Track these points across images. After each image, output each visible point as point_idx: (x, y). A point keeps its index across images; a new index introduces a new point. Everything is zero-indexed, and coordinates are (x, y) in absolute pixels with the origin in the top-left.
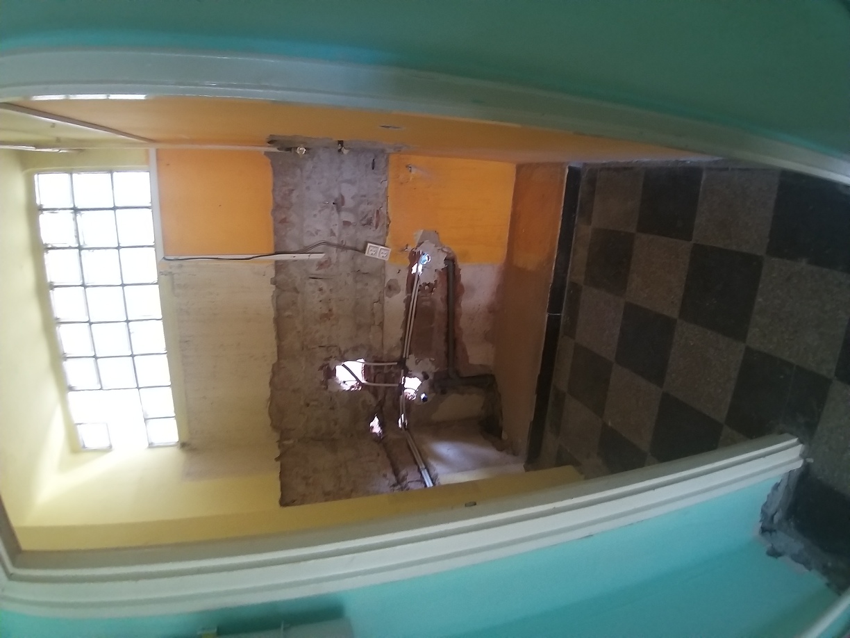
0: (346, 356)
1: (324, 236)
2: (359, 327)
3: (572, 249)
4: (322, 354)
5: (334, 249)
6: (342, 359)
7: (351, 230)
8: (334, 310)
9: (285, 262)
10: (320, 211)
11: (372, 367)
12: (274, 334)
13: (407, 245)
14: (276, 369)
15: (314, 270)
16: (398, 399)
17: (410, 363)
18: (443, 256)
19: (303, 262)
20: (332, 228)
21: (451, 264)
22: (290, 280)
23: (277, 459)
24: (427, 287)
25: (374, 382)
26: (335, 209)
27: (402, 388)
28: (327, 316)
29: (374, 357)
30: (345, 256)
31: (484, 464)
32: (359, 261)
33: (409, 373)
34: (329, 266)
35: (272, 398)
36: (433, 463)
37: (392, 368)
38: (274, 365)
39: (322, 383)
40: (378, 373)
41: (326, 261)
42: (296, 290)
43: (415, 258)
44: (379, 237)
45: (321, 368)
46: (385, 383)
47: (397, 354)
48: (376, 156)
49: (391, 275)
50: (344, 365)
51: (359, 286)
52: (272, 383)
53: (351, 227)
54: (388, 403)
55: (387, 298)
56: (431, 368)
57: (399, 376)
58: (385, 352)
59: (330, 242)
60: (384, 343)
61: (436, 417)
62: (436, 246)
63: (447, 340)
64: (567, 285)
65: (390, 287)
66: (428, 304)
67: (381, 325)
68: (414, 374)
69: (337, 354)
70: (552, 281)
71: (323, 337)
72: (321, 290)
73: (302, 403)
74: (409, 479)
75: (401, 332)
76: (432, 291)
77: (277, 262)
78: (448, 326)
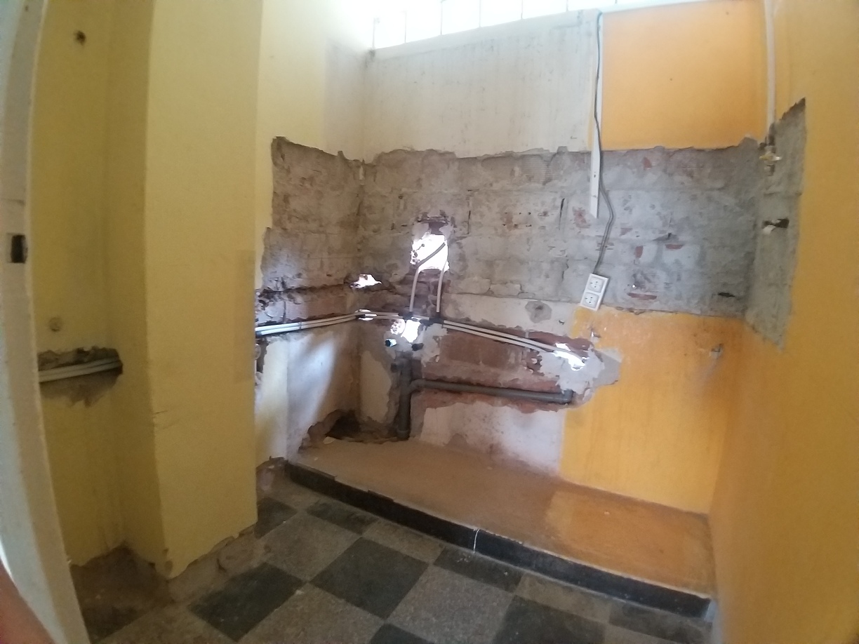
0: (455, 245)
1: (621, 219)
2: (490, 264)
3: (572, 585)
4: (460, 215)
5: (602, 232)
6: (451, 242)
7: (628, 257)
8: (517, 232)
9: (589, 166)
10: (659, 214)
11: (437, 280)
12: (491, 153)
13: (599, 337)
14: (447, 157)
15: (573, 204)
16: (394, 311)
17: (437, 330)
18: (578, 389)
19: (586, 191)
20: (634, 230)
21: (566, 400)
22: (562, 172)
23: (340, 153)
24: (535, 361)
25: (418, 282)
26: (662, 235)
27: (407, 316)
28: (508, 222)
29: (449, 281)
30: (591, 248)
31: (294, 407)
32: (582, 267)
33: (425, 327)
34: (578, 225)
35: (414, 153)
36: (306, 339)
37: (433, 306)
38: (452, 153)
39: (425, 214)
40: (429, 288)
41: (584, 221)
42: (548, 180)
43: (580, 347)
44: (614, 296)
45: (443, 214)
46: (415, 296)
47: (449, 312)
48: (739, 299)
49: (559, 310)
50: (444, 245)
51: (546, 266)
52: (431, 152)
53: (633, 257)
54: (390, 298)
55: (525, 302)
56: (426, 356)
57: (424, 313)
58: (453, 296)
59: (613, 227)
60: (465, 296)
61: (367, 356)
62: (594, 379)
63: (460, 382)
64: (517, 568)
65: (540, 308)
66: (512, 361)
67: (489, 293)
68: (422, 333)
69: (459, 234)
70: (527, 545)
71: (482, 216)
72: (545, 214)
73: (404, 190)
74: (290, 305)
75: (477, 318)
76: (529, 368)
77: (589, 154)
78: (479, 385)
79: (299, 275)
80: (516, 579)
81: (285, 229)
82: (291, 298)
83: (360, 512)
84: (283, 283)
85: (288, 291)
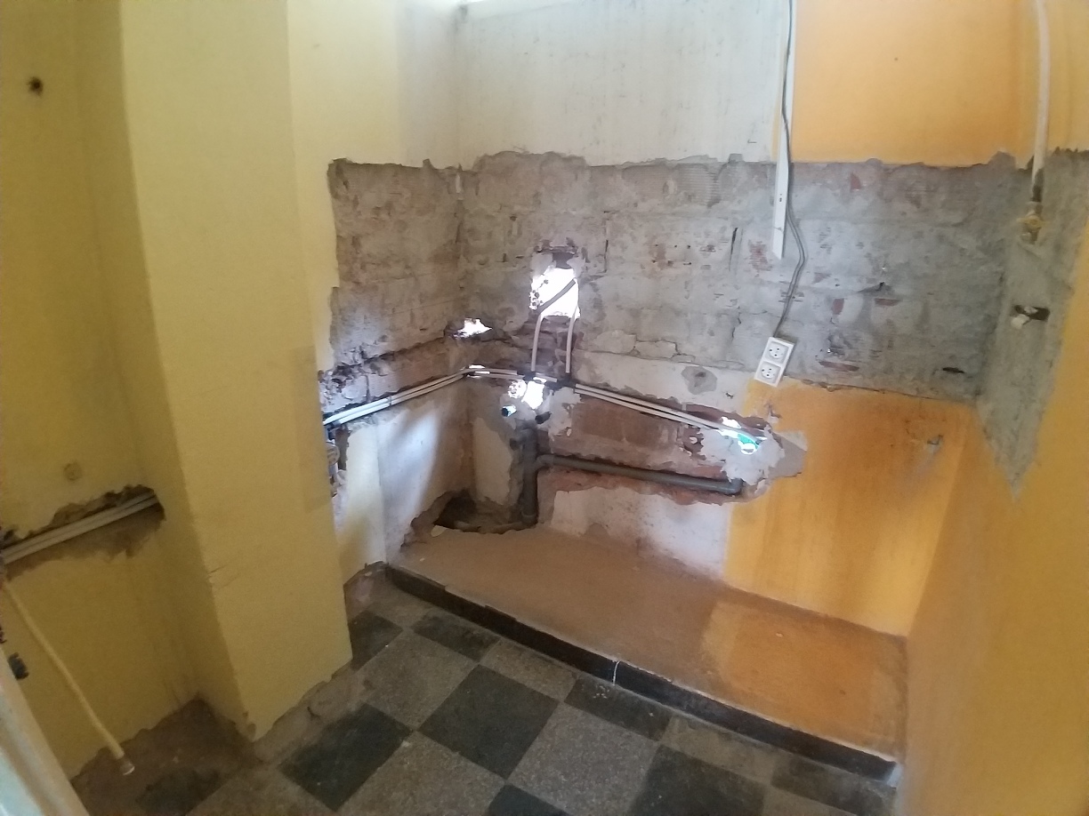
0: (587, 286)
1: (816, 260)
2: (635, 313)
4: (594, 246)
5: (788, 278)
6: (585, 281)
7: (823, 313)
8: (670, 271)
9: (773, 183)
10: (868, 255)
11: (566, 330)
12: (636, 160)
13: (779, 416)
14: (574, 164)
15: (750, 236)
16: (512, 368)
17: (566, 394)
18: (749, 478)
19: (769, 217)
20: (833, 277)
21: (733, 490)
22: (735, 190)
23: (427, 162)
24: (694, 440)
25: (541, 332)
26: (871, 285)
27: (529, 377)
28: (660, 257)
29: (582, 334)
30: (772, 298)
31: (390, 501)
32: (759, 323)
33: (551, 391)
34: (755, 266)
35: (528, 157)
36: (398, 417)
37: (561, 363)
38: (581, 159)
39: (547, 243)
40: (556, 340)
41: (764, 261)
42: (715, 201)
43: (753, 426)
44: (802, 365)
45: (571, 244)
46: (538, 349)
47: (582, 374)
48: (970, 377)
49: (727, 380)
50: (572, 283)
51: (710, 320)
52: (551, 156)
53: (830, 314)
54: (506, 352)
55: (682, 367)
56: (554, 428)
57: (549, 373)
58: (587, 355)
59: (805, 271)
60: (603, 355)
61: (480, 425)
62: (770, 468)
63: (598, 460)
64: (666, 706)
65: (702, 375)
66: (664, 439)
67: (635, 353)
68: (549, 398)
69: (593, 271)
70: (677, 683)
71: (624, 248)
72: (710, 248)
73: (517, 208)
74: (373, 378)
75: (620, 387)
76: (686, 448)
77: (774, 166)
78: (621, 465)
79: (383, 338)
80: (663, 722)
81: (357, 283)
82: (376, 369)
83: (477, 629)
84: (362, 353)
85: (369, 361)
